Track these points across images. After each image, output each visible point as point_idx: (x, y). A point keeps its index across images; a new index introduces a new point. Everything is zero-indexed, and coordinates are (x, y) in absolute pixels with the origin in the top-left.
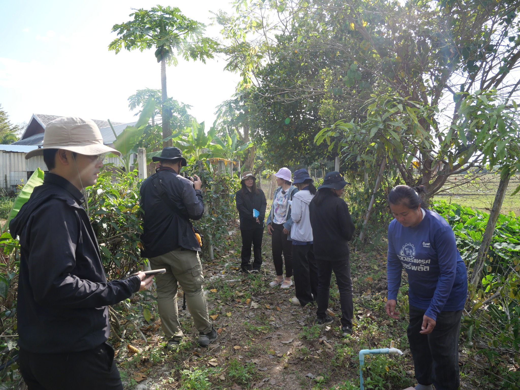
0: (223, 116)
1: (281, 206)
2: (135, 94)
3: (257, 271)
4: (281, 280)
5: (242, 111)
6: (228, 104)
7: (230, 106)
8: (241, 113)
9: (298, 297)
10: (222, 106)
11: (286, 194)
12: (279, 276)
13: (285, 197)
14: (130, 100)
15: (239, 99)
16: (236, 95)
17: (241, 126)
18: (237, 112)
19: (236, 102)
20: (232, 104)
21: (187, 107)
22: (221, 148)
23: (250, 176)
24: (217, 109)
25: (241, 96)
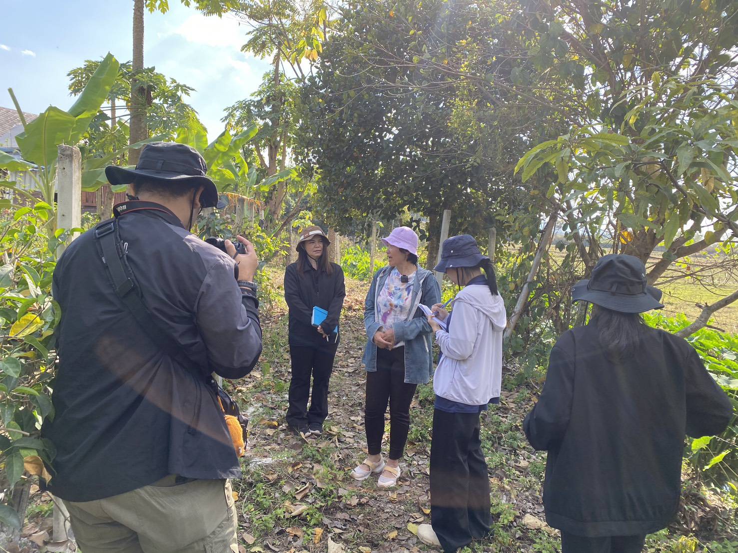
0: (237, 124)
1: (398, 309)
2: (83, 67)
3: (317, 432)
4: (377, 464)
5: (268, 120)
6: (246, 106)
7: (249, 111)
8: (266, 124)
9: (435, 527)
10: (235, 109)
11: (411, 282)
12: (373, 457)
13: (408, 289)
14: (72, 76)
15: (264, 102)
16: (260, 93)
17: (264, 146)
18: (260, 122)
19: (259, 105)
20: (252, 108)
21: (182, 90)
22: (233, 176)
23: (317, 235)
24: (226, 114)
25: (269, 97)
